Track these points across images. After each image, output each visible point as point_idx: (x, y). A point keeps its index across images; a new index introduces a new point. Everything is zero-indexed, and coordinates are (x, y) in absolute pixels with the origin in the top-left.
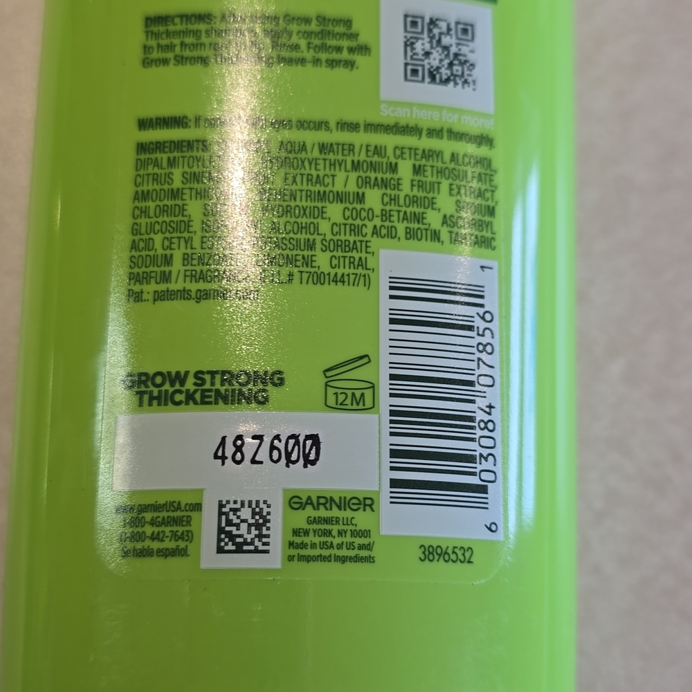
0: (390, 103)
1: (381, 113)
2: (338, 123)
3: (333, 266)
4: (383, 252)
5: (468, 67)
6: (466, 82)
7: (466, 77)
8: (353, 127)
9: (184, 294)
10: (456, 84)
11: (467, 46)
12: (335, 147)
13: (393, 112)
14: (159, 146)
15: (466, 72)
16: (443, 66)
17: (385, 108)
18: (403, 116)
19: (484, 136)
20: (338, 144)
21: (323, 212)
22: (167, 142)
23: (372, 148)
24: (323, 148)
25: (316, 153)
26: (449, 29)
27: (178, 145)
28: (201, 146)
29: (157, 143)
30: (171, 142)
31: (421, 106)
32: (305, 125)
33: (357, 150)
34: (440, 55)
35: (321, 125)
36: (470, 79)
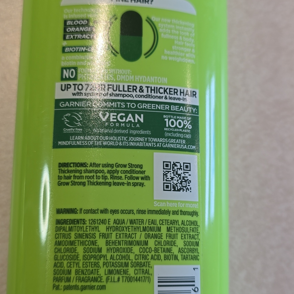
0: (158, 201)
1: (154, 205)
2: (137, 210)
3: (136, 273)
4: (156, 267)
5: (188, 182)
6: (187, 189)
7: (187, 186)
8: (143, 212)
9: (76, 287)
10: (183, 190)
11: (188, 173)
12: (136, 221)
13: (159, 204)
14: (65, 222)
15: (188, 184)
16: (179, 182)
17: (156, 203)
18: (163, 206)
19: (195, 211)
20: (137, 220)
21: (131, 250)
22: (68, 219)
23: (151, 221)
24: (132, 222)
25: (129, 224)
26: (181, 166)
27: (73, 221)
28: (82, 222)
29: (64, 220)
30: (70, 220)
31: (170, 201)
32: (124, 212)
33: (145, 222)
34: (177, 178)
35: (130, 212)
36: (189, 187)
